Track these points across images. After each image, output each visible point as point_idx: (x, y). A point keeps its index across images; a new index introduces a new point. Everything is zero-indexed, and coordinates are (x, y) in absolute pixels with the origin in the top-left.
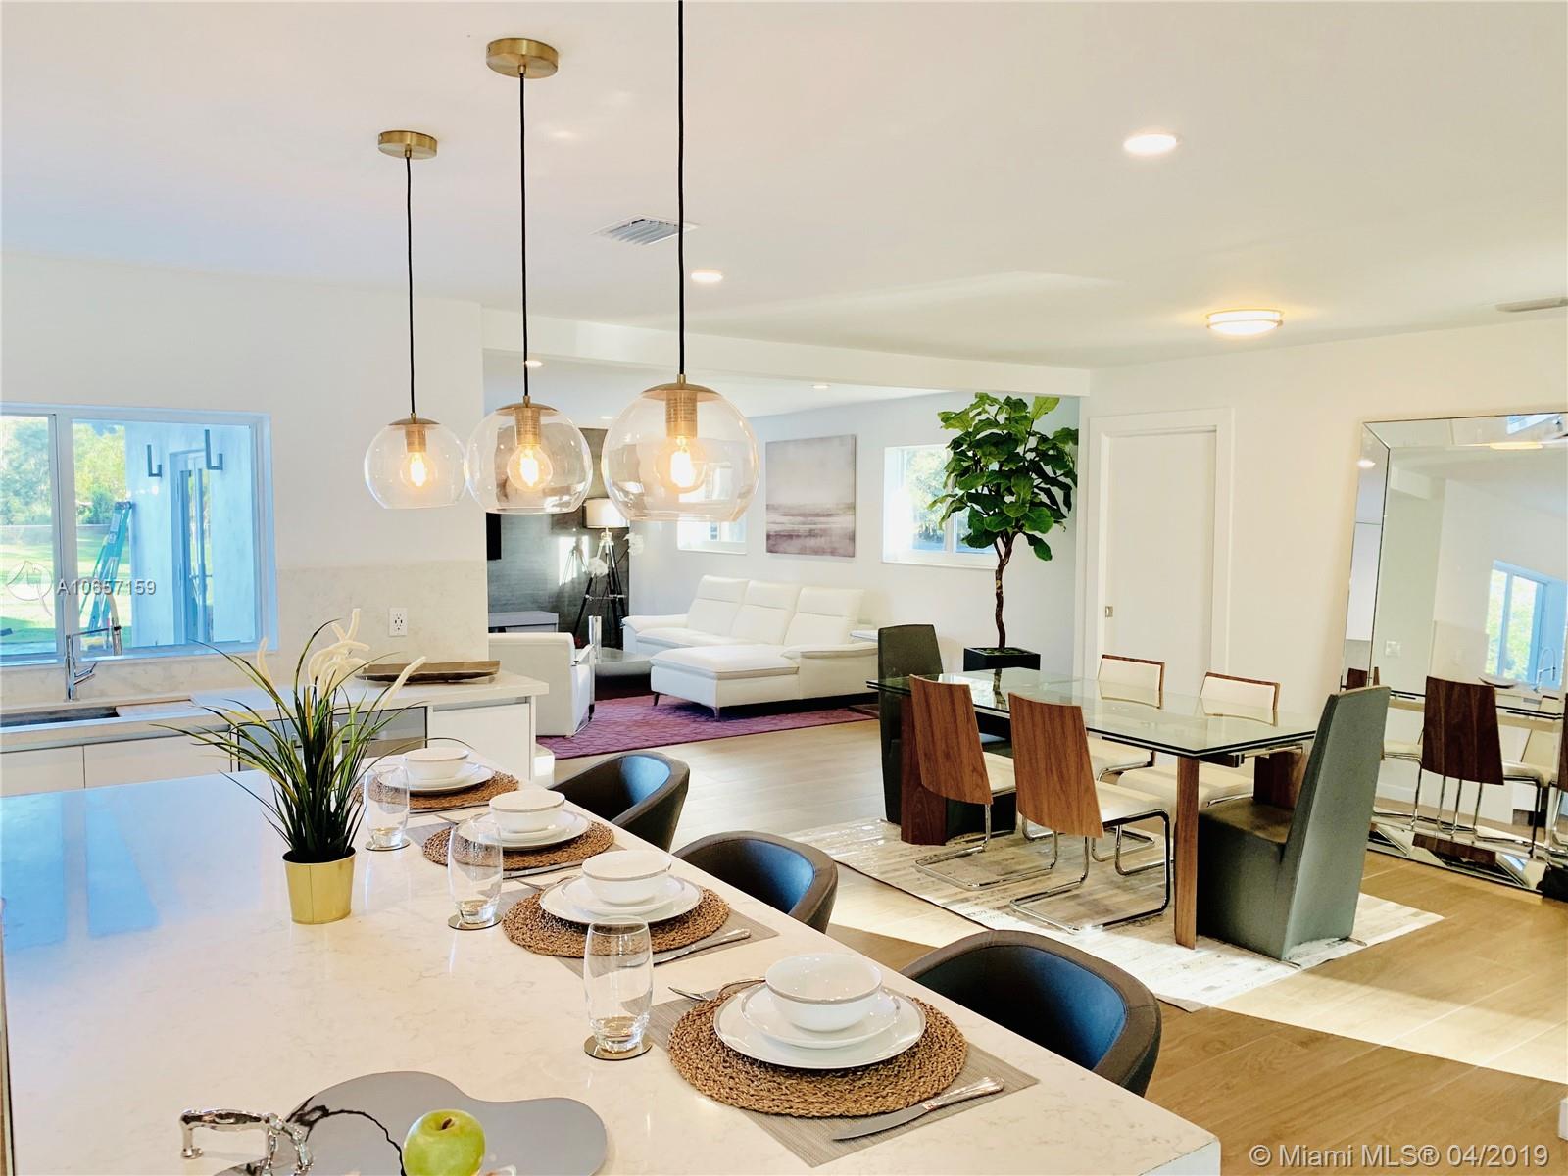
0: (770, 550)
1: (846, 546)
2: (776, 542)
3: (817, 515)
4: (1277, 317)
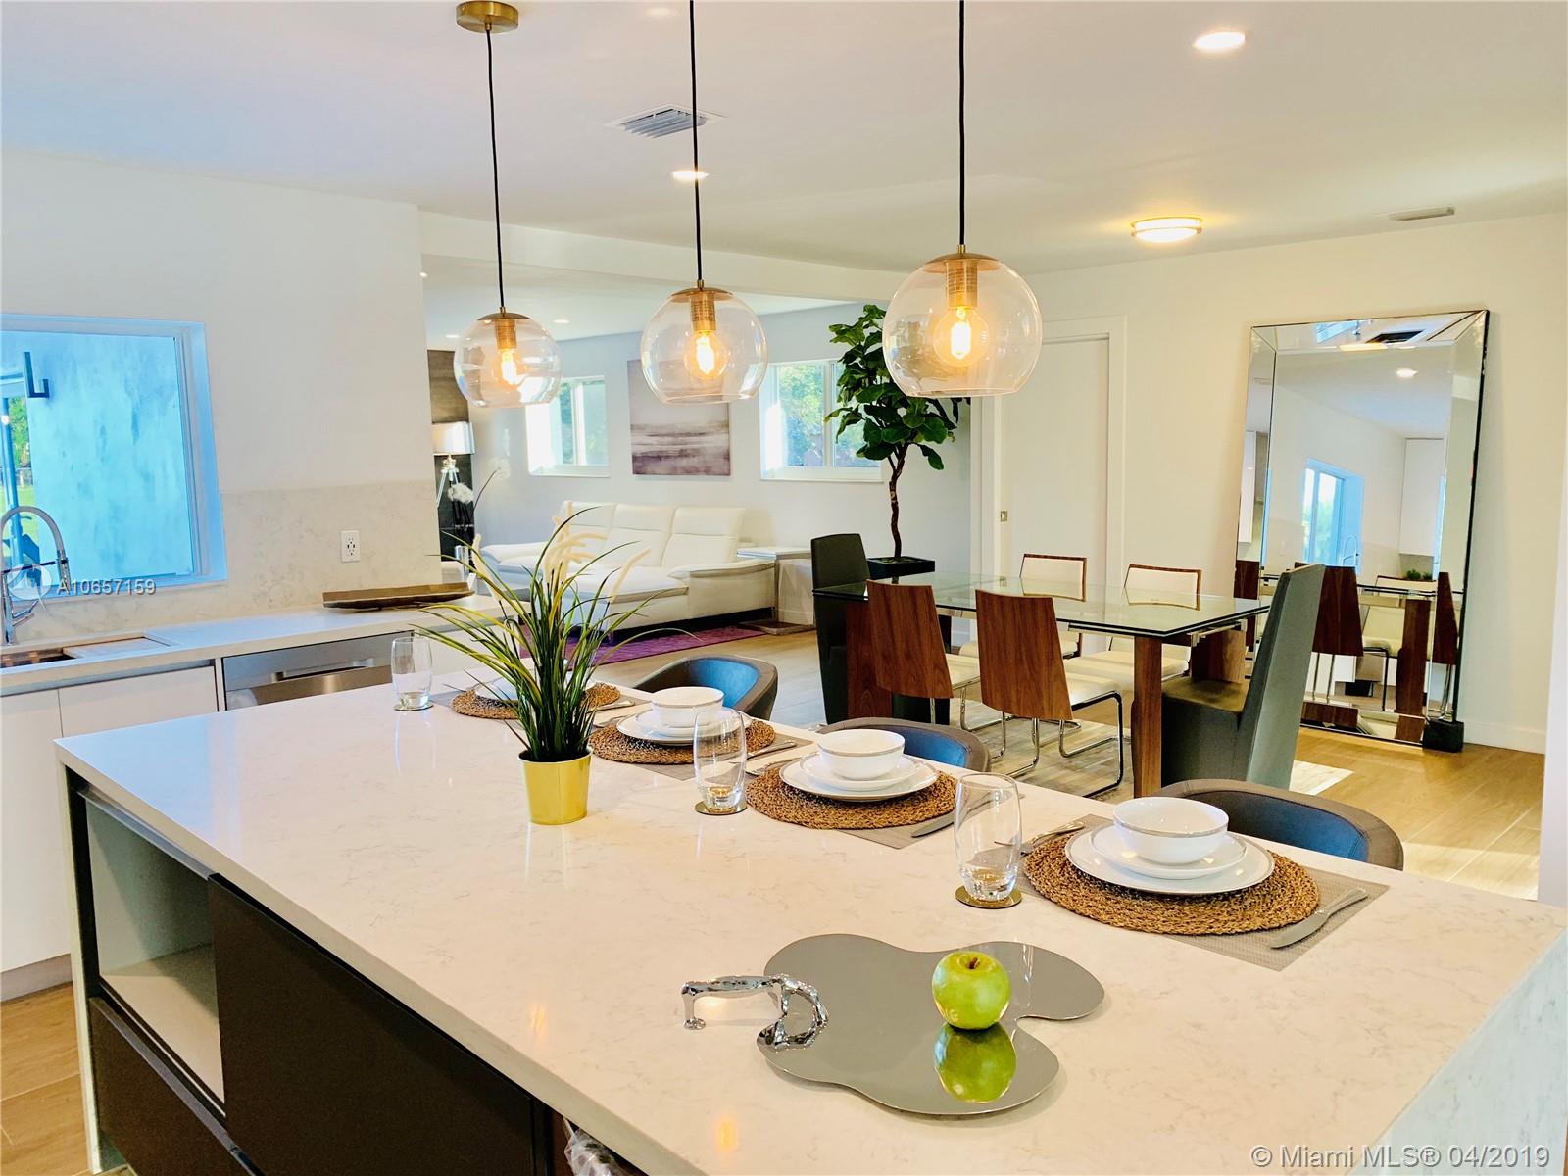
0: (637, 472)
1: (721, 465)
2: (643, 464)
3: (689, 435)
4: (1196, 224)
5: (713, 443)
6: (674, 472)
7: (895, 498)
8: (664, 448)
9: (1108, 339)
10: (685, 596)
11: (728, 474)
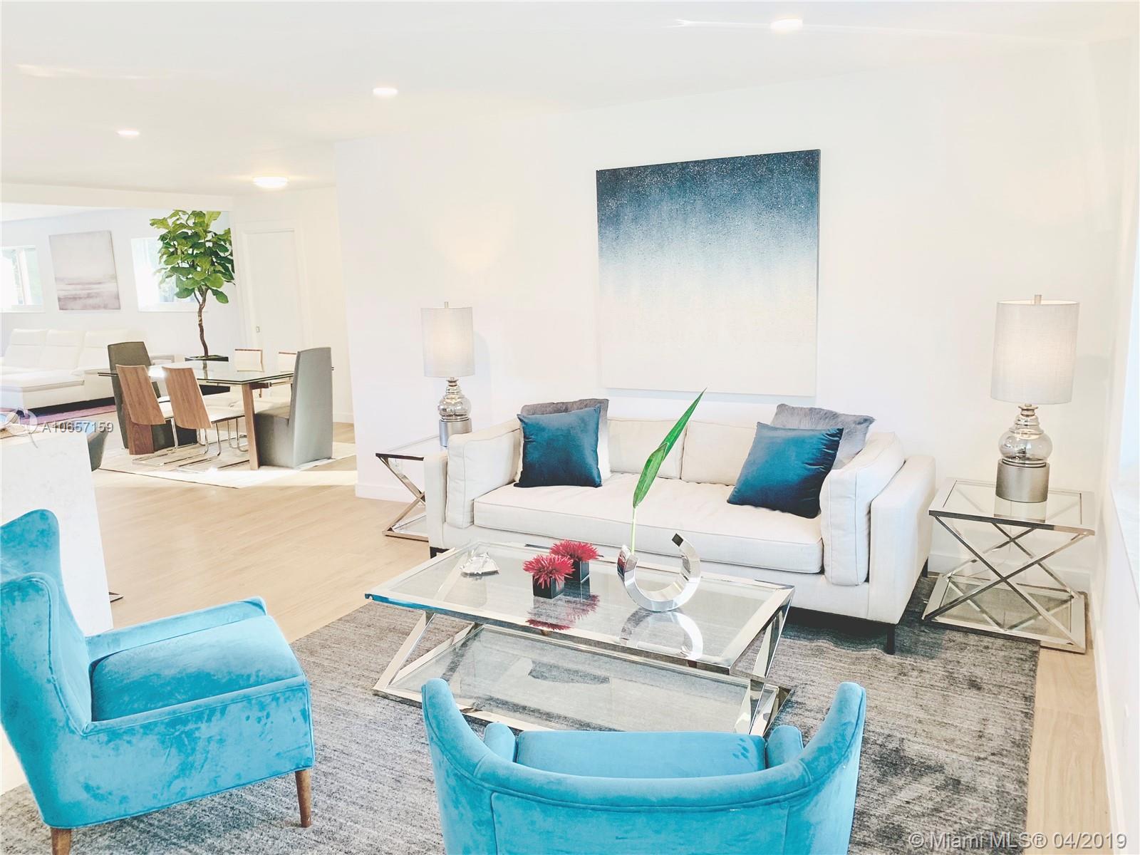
0: (62, 309)
1: (113, 303)
2: (65, 303)
3: (92, 283)
4: (287, 179)
5: (109, 288)
6: (85, 308)
7: (201, 320)
8: (78, 292)
9: (293, 231)
10: (83, 386)
11: (119, 308)
